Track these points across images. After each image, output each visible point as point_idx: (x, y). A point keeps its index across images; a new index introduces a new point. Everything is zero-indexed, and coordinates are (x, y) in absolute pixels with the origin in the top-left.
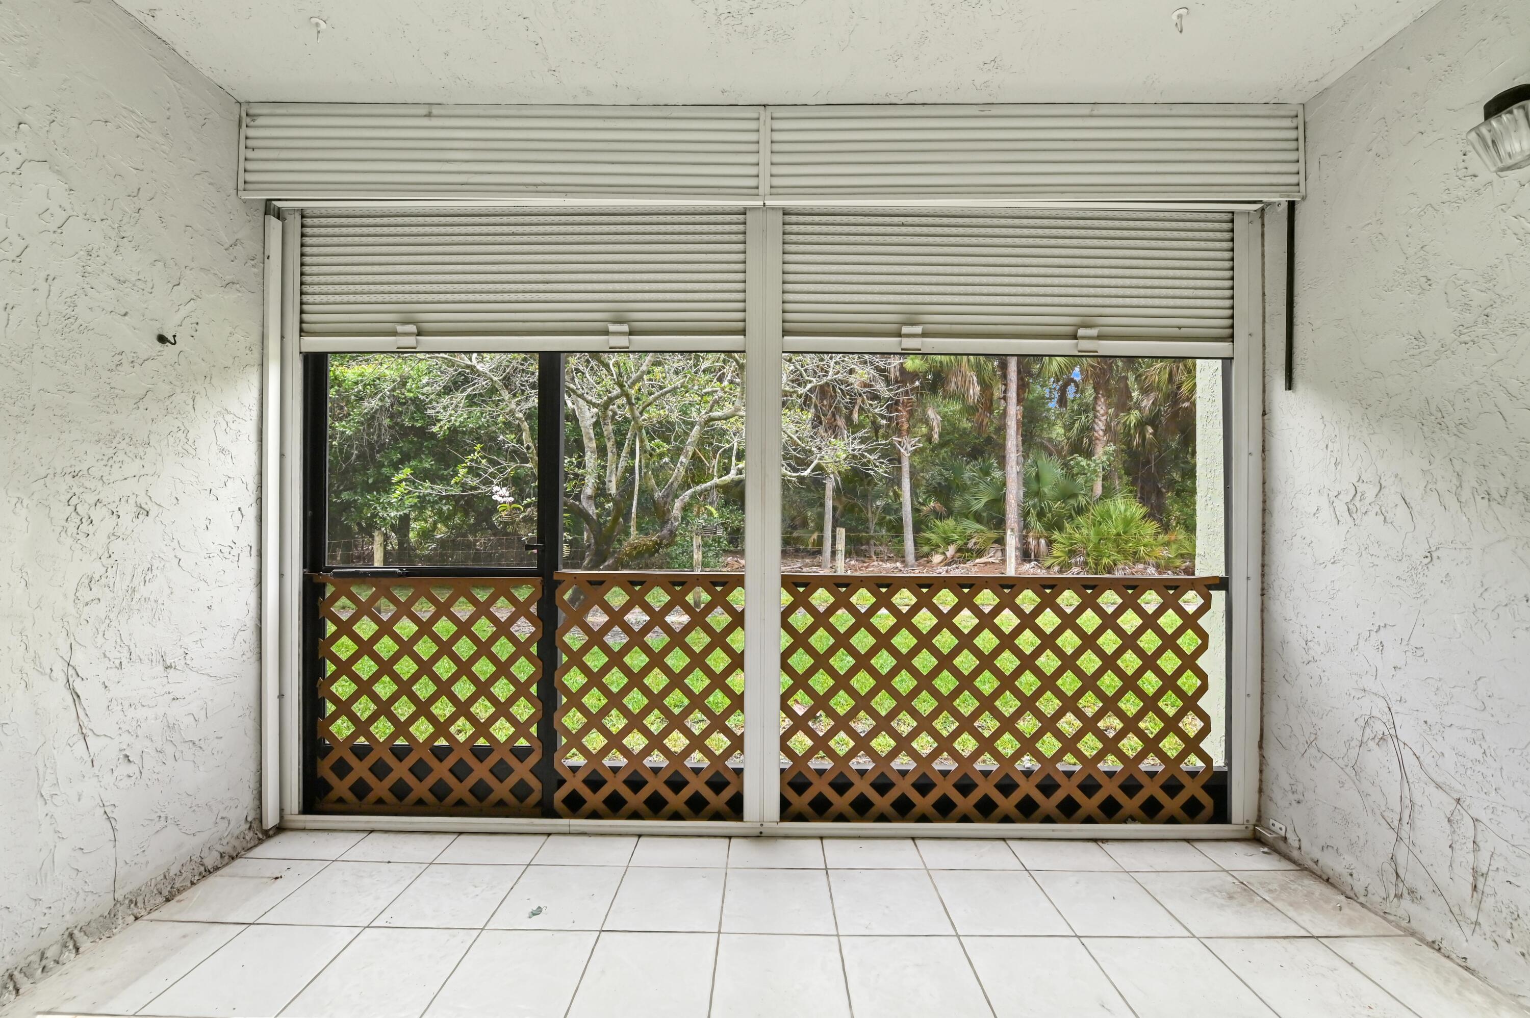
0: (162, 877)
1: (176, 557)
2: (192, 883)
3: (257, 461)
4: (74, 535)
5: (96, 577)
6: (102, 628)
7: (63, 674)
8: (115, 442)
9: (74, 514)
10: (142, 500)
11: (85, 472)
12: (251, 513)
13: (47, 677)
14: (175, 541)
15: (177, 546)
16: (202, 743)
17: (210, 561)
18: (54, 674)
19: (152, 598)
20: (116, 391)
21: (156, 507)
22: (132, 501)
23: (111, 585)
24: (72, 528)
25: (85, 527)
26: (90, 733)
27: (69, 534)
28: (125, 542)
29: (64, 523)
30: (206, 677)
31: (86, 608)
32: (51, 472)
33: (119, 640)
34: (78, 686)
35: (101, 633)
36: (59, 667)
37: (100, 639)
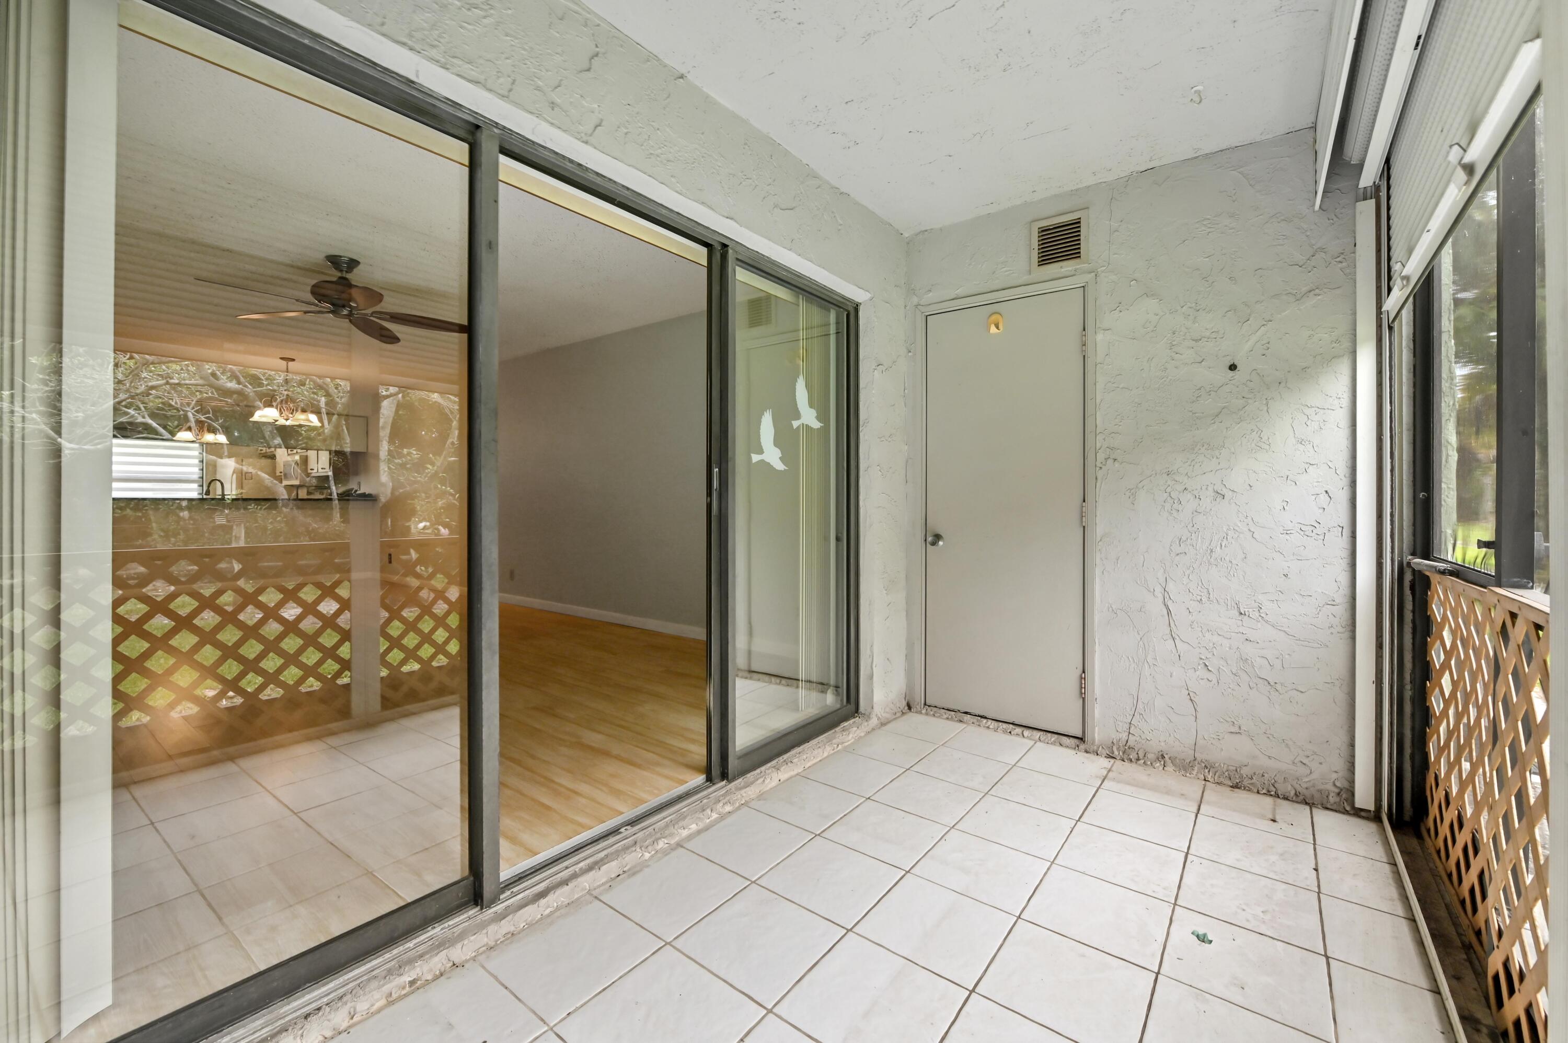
0: (1234, 768)
1: (1249, 530)
2: (1258, 792)
3: (1349, 446)
4: (1170, 510)
5: (1184, 538)
6: (1187, 572)
7: (1161, 595)
8: (1196, 449)
9: (1169, 498)
10: (1219, 487)
11: (1176, 471)
12: (1342, 496)
13: (1152, 594)
14: (1249, 519)
15: (1251, 523)
16: (1278, 687)
17: (1287, 537)
18: (1156, 593)
19: (1227, 559)
20: (1197, 415)
21: (1230, 493)
22: (1210, 488)
23: (1195, 545)
24: (1168, 506)
25: (1175, 506)
26: (1177, 638)
27: (1166, 510)
28: (1205, 517)
29: (1163, 503)
30: (1283, 634)
31: (1177, 557)
32: (1153, 472)
33: (1200, 584)
34: (1169, 603)
35: (1187, 576)
36: (1159, 590)
37: (1185, 580)
